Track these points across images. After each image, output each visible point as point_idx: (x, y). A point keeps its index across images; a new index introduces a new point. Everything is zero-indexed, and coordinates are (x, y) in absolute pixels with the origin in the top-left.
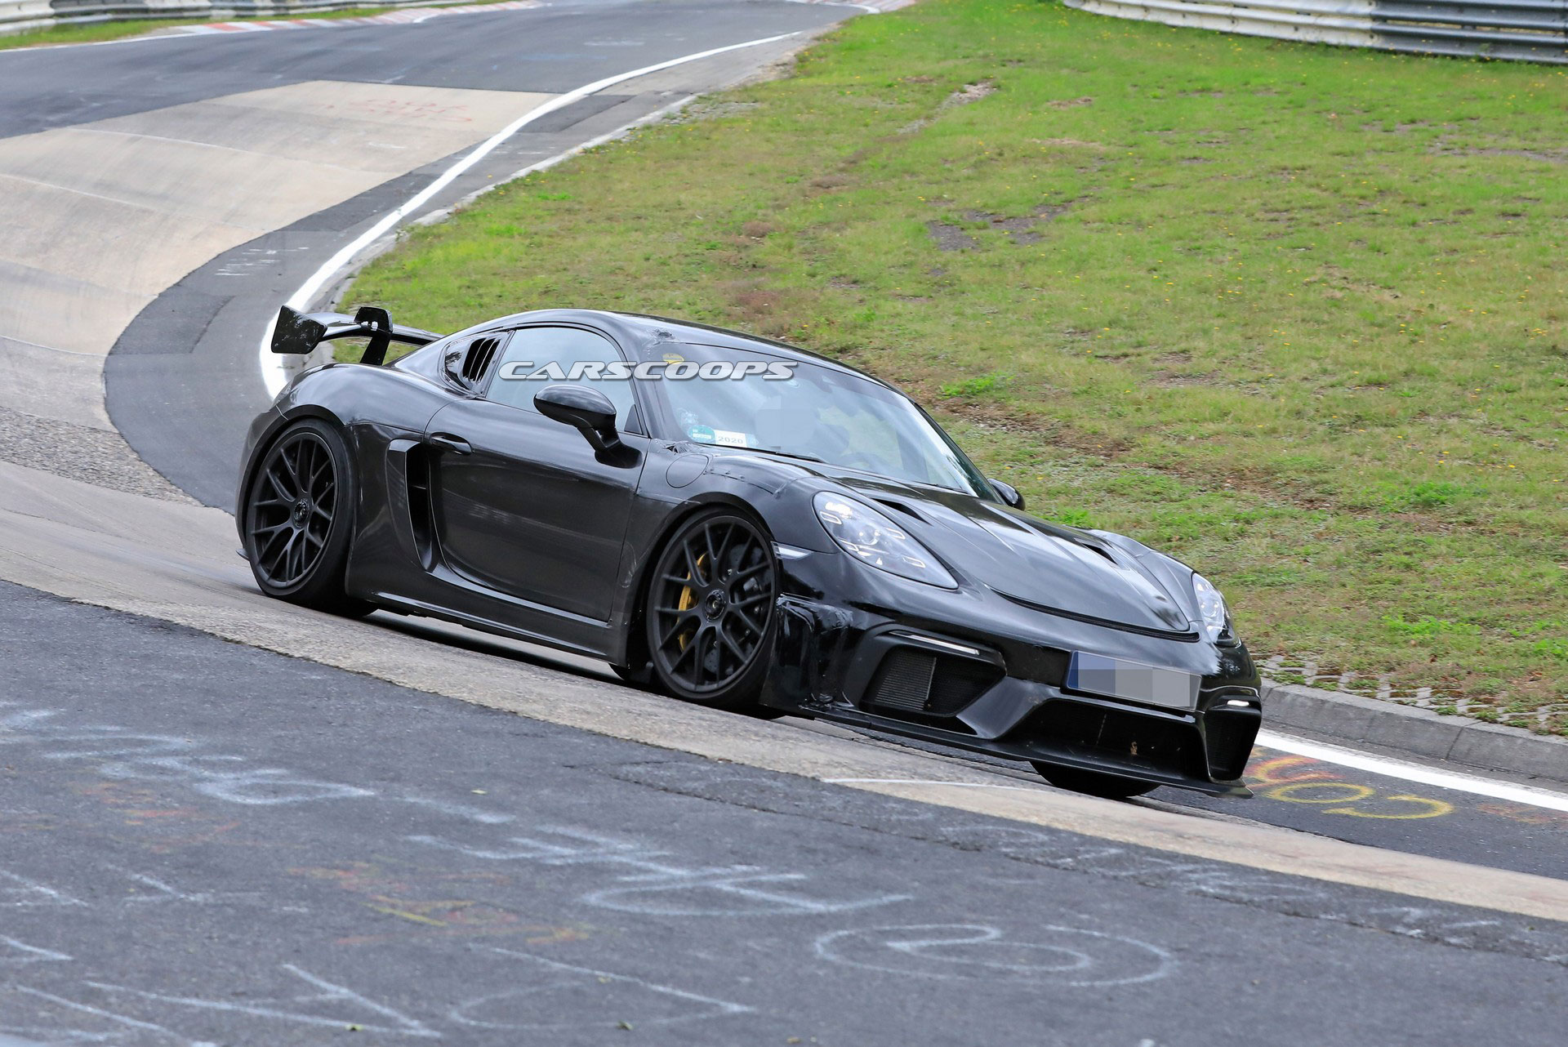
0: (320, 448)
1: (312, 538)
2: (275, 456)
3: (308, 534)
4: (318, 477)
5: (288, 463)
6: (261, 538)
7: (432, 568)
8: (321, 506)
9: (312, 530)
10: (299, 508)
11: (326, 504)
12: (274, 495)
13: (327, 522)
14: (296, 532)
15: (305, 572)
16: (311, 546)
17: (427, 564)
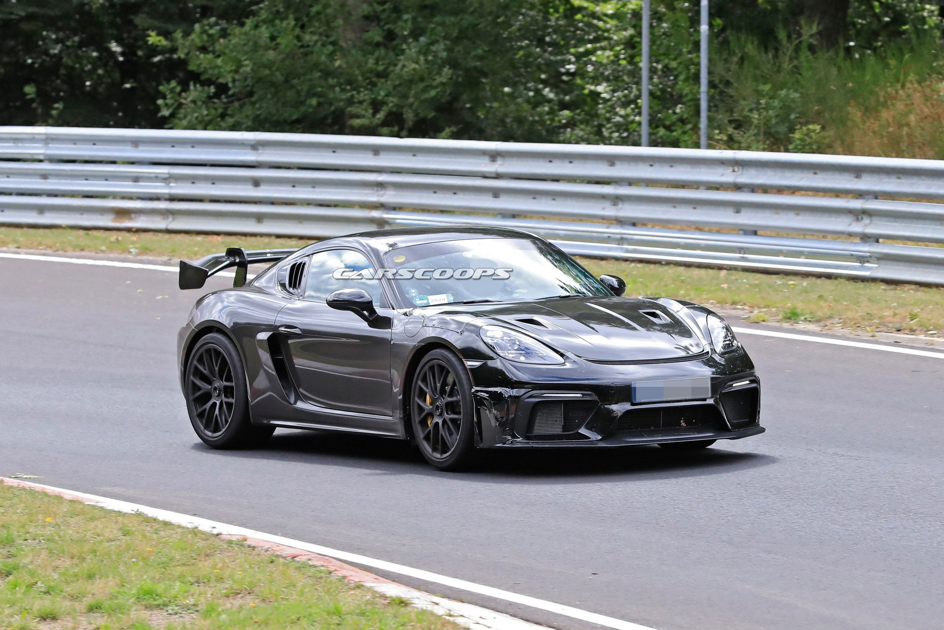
0: (215, 350)
1: (227, 400)
2: (193, 367)
3: (225, 400)
4: (220, 366)
5: (201, 368)
6: (201, 415)
7: (295, 403)
8: (226, 381)
9: (226, 396)
10: (215, 389)
11: (229, 379)
12: (200, 389)
13: (232, 388)
14: (218, 403)
15: (230, 420)
16: (229, 405)
17: (292, 400)
